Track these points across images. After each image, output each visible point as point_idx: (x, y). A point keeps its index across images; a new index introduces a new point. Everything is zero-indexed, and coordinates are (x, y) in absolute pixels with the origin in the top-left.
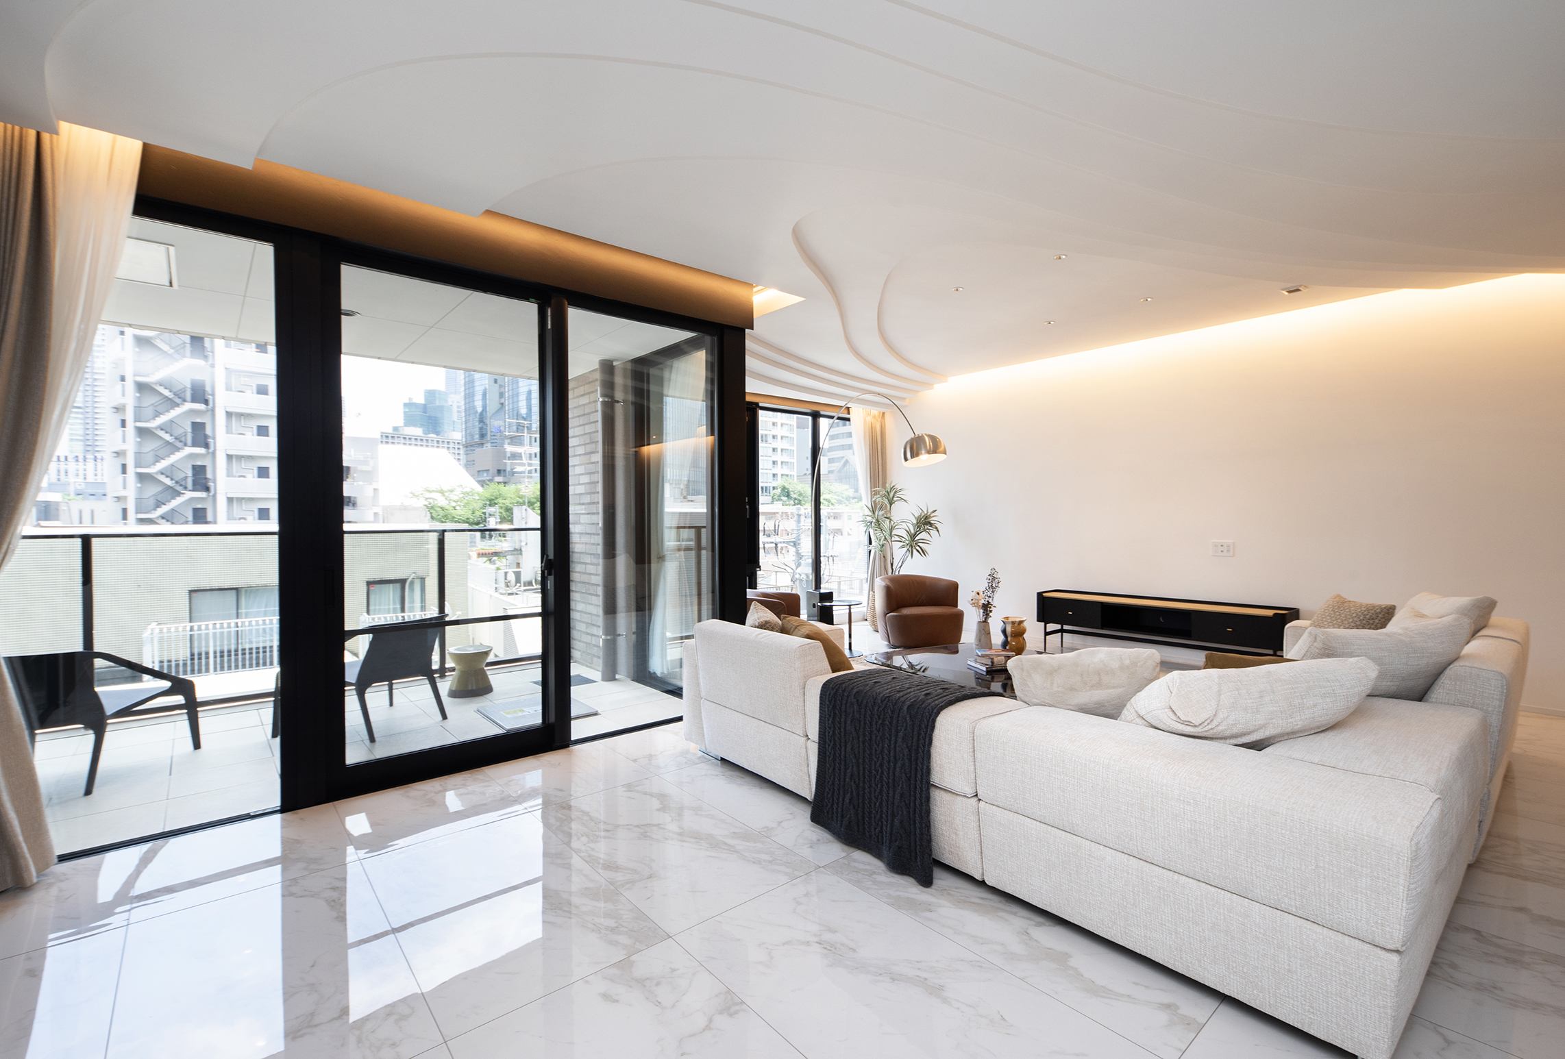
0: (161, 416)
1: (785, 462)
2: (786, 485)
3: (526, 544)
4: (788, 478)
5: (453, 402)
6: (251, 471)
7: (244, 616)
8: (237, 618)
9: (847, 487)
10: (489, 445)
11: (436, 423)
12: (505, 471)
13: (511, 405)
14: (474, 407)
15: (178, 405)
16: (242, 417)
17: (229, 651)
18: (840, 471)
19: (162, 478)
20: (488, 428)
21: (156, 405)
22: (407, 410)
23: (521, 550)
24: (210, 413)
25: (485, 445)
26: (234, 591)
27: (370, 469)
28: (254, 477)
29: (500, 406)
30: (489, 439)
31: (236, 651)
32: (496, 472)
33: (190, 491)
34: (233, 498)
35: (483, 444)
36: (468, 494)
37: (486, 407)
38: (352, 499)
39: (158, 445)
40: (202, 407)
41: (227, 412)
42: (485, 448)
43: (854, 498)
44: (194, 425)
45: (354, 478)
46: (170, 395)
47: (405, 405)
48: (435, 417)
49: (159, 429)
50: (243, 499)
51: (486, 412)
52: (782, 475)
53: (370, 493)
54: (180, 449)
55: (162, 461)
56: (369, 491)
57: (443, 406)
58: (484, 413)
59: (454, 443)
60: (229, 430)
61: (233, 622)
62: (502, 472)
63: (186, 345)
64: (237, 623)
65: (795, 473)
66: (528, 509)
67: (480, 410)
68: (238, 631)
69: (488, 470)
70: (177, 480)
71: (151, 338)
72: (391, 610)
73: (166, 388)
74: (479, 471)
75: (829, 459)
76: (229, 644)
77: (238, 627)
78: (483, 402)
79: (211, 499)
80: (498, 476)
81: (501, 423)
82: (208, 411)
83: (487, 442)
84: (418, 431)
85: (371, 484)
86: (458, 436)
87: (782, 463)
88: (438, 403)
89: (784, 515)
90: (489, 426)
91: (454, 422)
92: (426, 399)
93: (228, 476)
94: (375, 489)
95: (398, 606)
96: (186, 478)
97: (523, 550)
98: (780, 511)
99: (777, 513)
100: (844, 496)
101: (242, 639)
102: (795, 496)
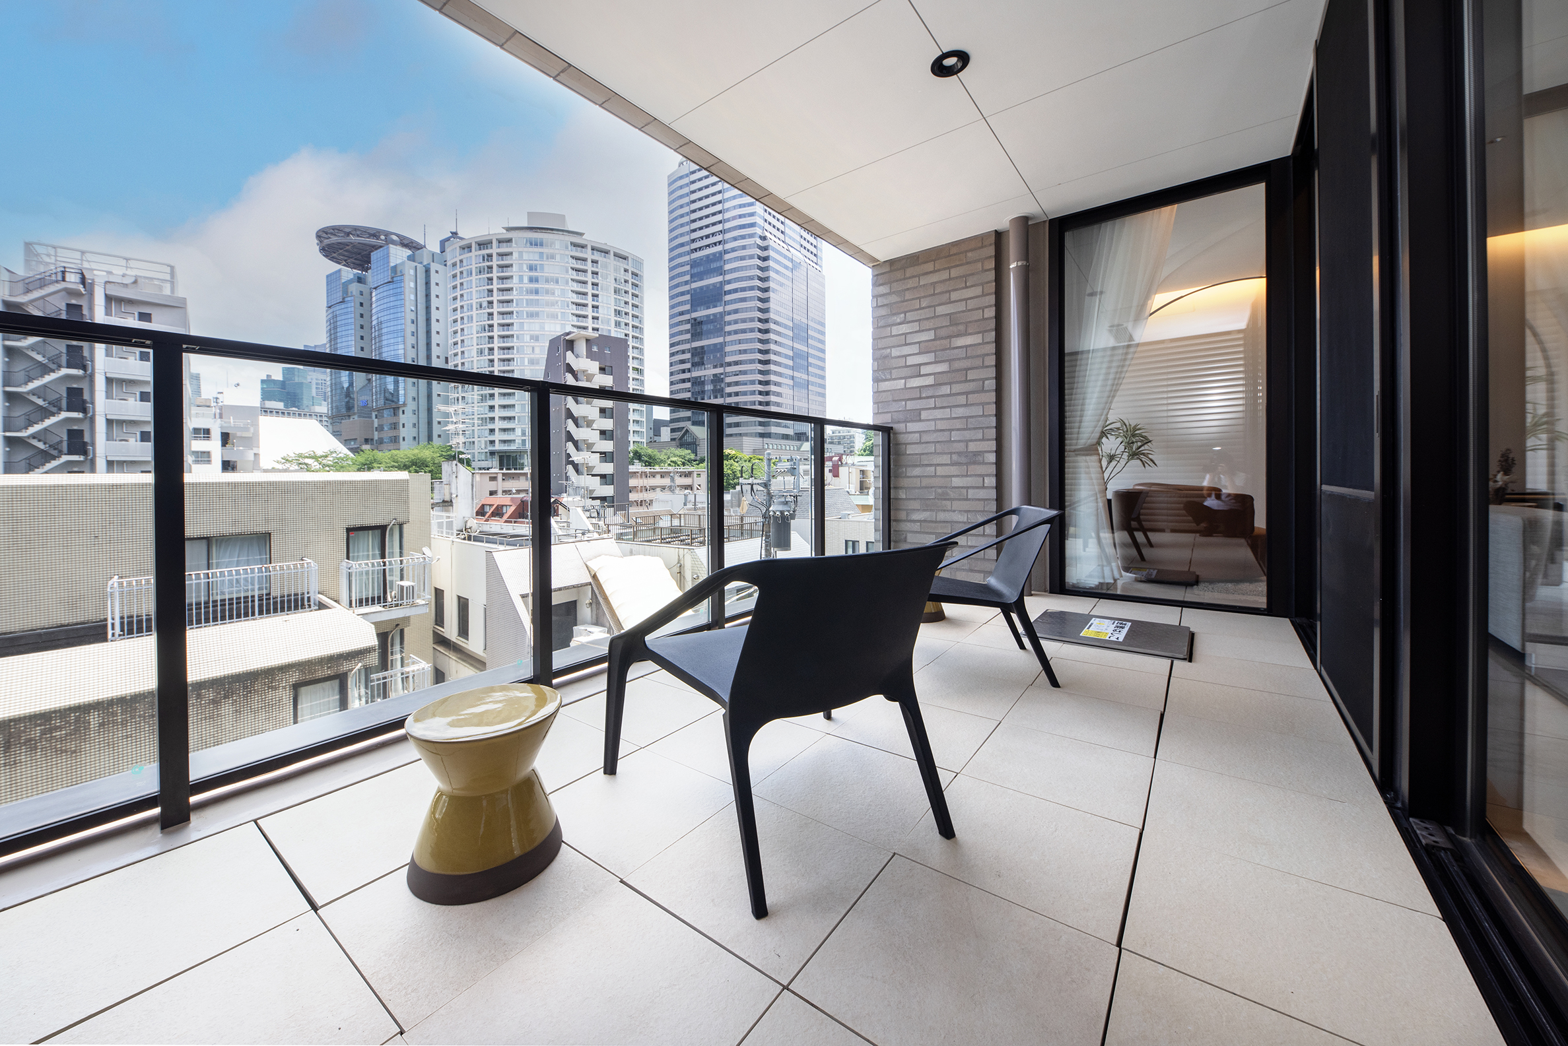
0: (34, 381)
1: (637, 431)
2: (638, 450)
3: (457, 496)
4: (639, 445)
5: (312, 379)
6: (134, 435)
7: (214, 566)
8: (209, 569)
9: (690, 451)
10: (356, 417)
11: (295, 396)
12: (372, 440)
13: (378, 381)
14: (341, 383)
15: (53, 371)
16: (124, 383)
17: (198, 604)
18: (681, 438)
19: (35, 442)
20: (355, 402)
21: (28, 370)
22: (265, 386)
23: (451, 501)
24: (88, 379)
25: (352, 417)
26: (204, 542)
27: (251, 436)
28: (136, 441)
29: (367, 382)
30: (356, 411)
31: (207, 603)
32: (363, 440)
33: (65, 454)
34: (113, 461)
35: (349, 416)
36: (342, 459)
37: (353, 383)
38: (231, 464)
39: (31, 409)
40: (80, 372)
41: (107, 378)
42: (351, 420)
43: (695, 461)
44: (70, 390)
45: (233, 444)
46: (45, 361)
47: (263, 381)
48: (294, 393)
49: (31, 395)
50: (125, 462)
51: (353, 387)
52: (634, 442)
53: (252, 458)
54: (55, 413)
55: (35, 425)
56: (250, 456)
57: (302, 383)
58: (351, 389)
59: (317, 415)
60: (109, 396)
61: (202, 573)
62: (370, 440)
63: (62, 312)
64: (208, 574)
65: (645, 441)
66: (459, 464)
67: (346, 385)
68: (209, 582)
69: (356, 439)
70: (51, 444)
71: (23, 304)
72: (371, 556)
73: (38, 354)
74: (346, 440)
75: (671, 429)
76: (198, 596)
77: (209, 578)
78: (349, 378)
79: (88, 462)
80: (366, 444)
81: (369, 398)
82: (86, 377)
83: (354, 414)
84: (280, 405)
85: (252, 449)
86: (323, 408)
87: (634, 431)
88: (297, 380)
89: (643, 474)
90: (356, 400)
91: (313, 397)
92: (284, 377)
93: (108, 440)
94: (255, 454)
95: (377, 552)
96: (61, 442)
97: (454, 501)
98: (640, 471)
99: (638, 472)
100: (687, 459)
101: (212, 590)
102: (646, 459)
